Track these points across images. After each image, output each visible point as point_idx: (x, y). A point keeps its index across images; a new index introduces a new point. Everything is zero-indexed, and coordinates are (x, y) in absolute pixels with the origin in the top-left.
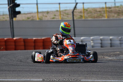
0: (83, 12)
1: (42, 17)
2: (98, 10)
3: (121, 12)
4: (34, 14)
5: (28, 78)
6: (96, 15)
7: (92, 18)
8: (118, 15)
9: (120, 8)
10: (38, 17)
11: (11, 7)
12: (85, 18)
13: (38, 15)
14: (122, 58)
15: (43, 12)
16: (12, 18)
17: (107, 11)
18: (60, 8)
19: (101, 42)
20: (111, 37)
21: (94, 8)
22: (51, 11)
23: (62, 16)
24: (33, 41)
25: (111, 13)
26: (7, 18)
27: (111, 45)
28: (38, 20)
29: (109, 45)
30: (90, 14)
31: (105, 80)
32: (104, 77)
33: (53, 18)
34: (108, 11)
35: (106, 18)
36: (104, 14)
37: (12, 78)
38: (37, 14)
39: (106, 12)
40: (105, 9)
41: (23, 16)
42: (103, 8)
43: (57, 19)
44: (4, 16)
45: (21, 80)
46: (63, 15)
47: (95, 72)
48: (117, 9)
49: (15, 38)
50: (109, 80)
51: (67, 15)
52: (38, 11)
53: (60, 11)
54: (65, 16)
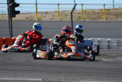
0: (82, 13)
1: (41, 18)
2: (97, 12)
3: (119, 14)
4: (33, 14)
5: (25, 77)
6: (94, 17)
7: (90, 20)
8: (117, 17)
9: (119, 10)
10: (37, 17)
11: (10, 6)
12: (83, 19)
14: (119, 60)
15: (42, 13)
16: (11, 18)
17: (105, 13)
18: (59, 8)
19: (99, 44)
20: (109, 39)
21: (93, 10)
22: (50, 12)
23: (60, 16)
25: (110, 15)
26: (6, 17)
27: (109, 47)
28: (36, 20)
29: (107, 47)
30: (88, 16)
32: (100, 79)
33: (52, 19)
34: (107, 13)
35: (104, 20)
36: (102, 15)
37: (9, 77)
38: (36, 14)
39: (104, 14)
40: (104, 11)
41: (22, 15)
42: (101, 10)
43: (55, 19)
44: (3, 16)
45: (18, 79)
46: (62, 16)
47: (92, 73)
48: (116, 11)
49: (13, 38)
51: (66, 16)
52: (37, 11)
53: (59, 12)
54: (64, 17)
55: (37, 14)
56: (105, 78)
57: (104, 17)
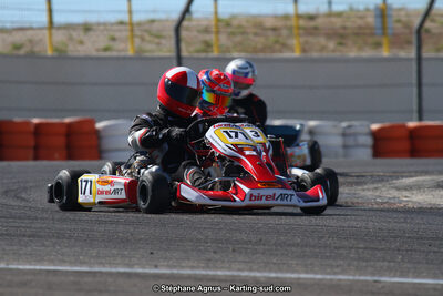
0: (214, 29)
1: (66, 46)
2: (269, 23)
3: (349, 32)
4: (38, 31)
6: (260, 41)
7: (246, 53)
8: (341, 44)
9: (348, 17)
10: (51, 43)
12: (220, 51)
13: (51, 35)
15: (68, 27)
17: (299, 28)
18: (130, 12)
20: (312, 123)
21: (254, 17)
22: (99, 24)
23: (137, 40)
24: (32, 129)
28: (49, 53)
30: (238, 38)
31: (276, 272)
33: (106, 49)
34: (304, 28)
35: (297, 54)
36: (288, 37)
38: (46, 32)
39: (295, 31)
40: (293, 23)
42: (286, 17)
43: (118, 51)
46: (143, 39)
47: (246, 243)
48: (338, 22)
50: (293, 272)
51: (157, 40)
52: (51, 22)
53: (131, 24)
54: (150, 42)
55: (54, 31)
56: (294, 262)
57: (294, 42)
